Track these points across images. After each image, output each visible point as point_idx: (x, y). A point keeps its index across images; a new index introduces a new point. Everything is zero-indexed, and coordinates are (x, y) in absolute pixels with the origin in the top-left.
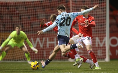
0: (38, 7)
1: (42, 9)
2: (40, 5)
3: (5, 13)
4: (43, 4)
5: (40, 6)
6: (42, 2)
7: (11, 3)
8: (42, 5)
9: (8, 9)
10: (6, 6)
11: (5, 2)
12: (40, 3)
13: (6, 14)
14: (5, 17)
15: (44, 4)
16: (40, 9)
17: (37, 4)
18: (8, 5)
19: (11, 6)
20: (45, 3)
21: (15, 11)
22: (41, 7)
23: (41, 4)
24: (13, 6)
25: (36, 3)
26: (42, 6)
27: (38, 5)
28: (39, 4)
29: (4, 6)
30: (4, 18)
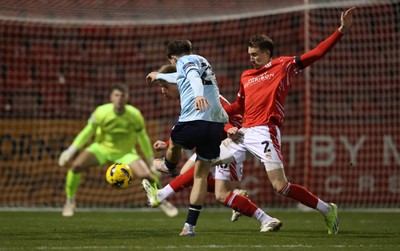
0: (205, 40)
1: (217, 46)
2: (210, 35)
3: (102, 59)
4: (219, 31)
5: (212, 39)
6: (218, 27)
7: (121, 29)
8: (216, 35)
9: (112, 47)
10: (106, 38)
11: (103, 26)
12: (211, 28)
13: (104, 64)
14: (104, 72)
15: (223, 33)
16: (211, 48)
17: (201, 32)
18: (111, 34)
19: (120, 38)
20: (226, 29)
21: (132, 54)
22: (215, 43)
23: (214, 31)
24: (127, 38)
25: (198, 29)
26: (218, 38)
27: (203, 36)
28: (207, 32)
29: (99, 38)
30: (100, 76)
